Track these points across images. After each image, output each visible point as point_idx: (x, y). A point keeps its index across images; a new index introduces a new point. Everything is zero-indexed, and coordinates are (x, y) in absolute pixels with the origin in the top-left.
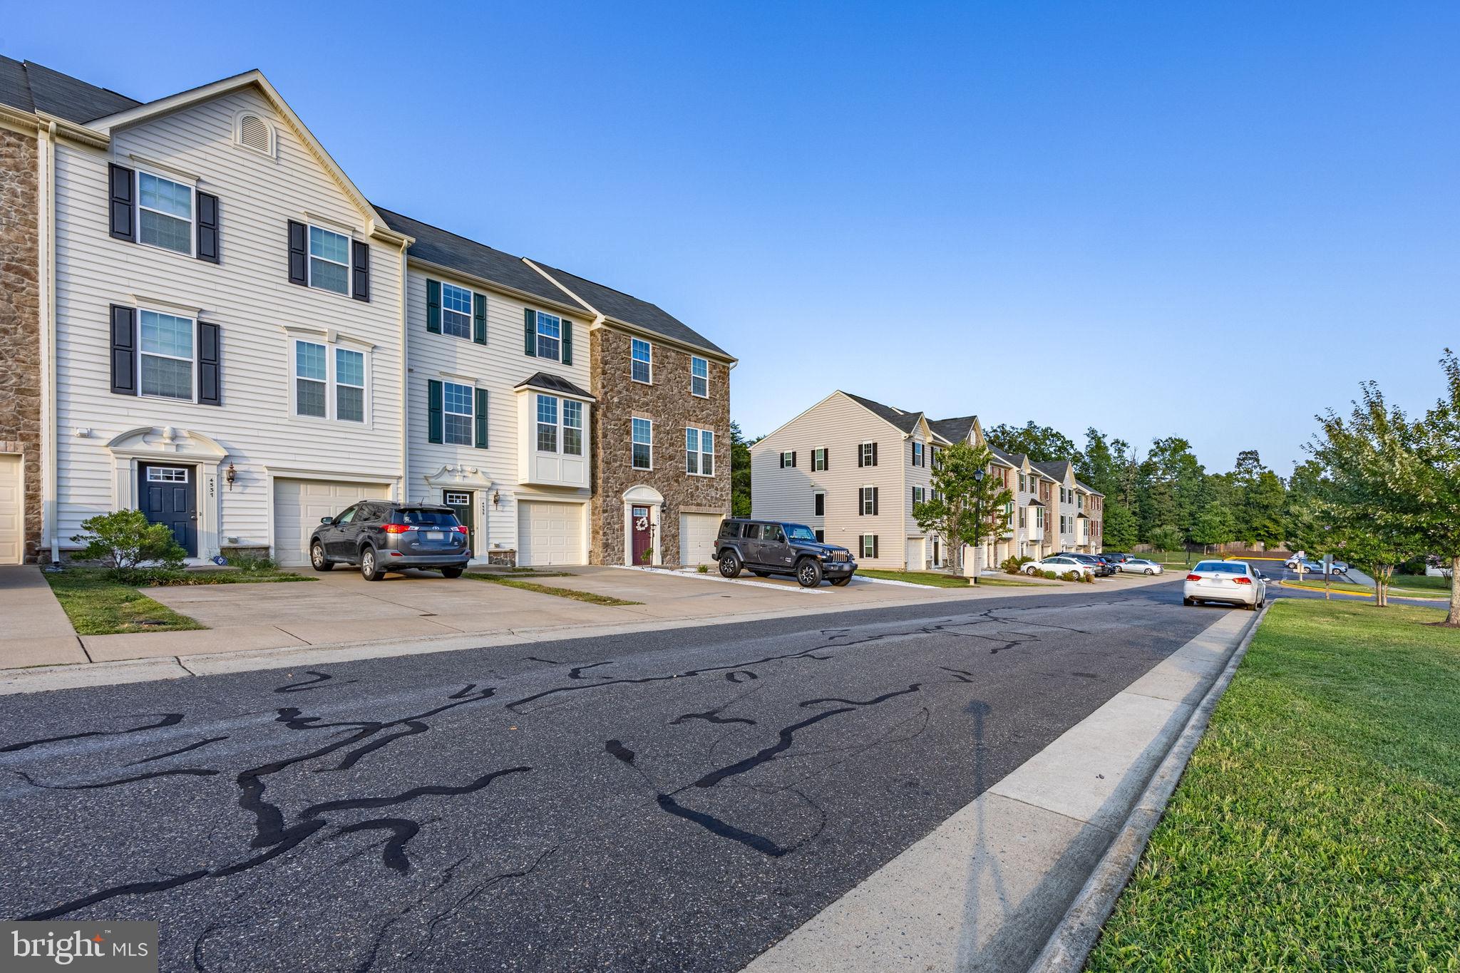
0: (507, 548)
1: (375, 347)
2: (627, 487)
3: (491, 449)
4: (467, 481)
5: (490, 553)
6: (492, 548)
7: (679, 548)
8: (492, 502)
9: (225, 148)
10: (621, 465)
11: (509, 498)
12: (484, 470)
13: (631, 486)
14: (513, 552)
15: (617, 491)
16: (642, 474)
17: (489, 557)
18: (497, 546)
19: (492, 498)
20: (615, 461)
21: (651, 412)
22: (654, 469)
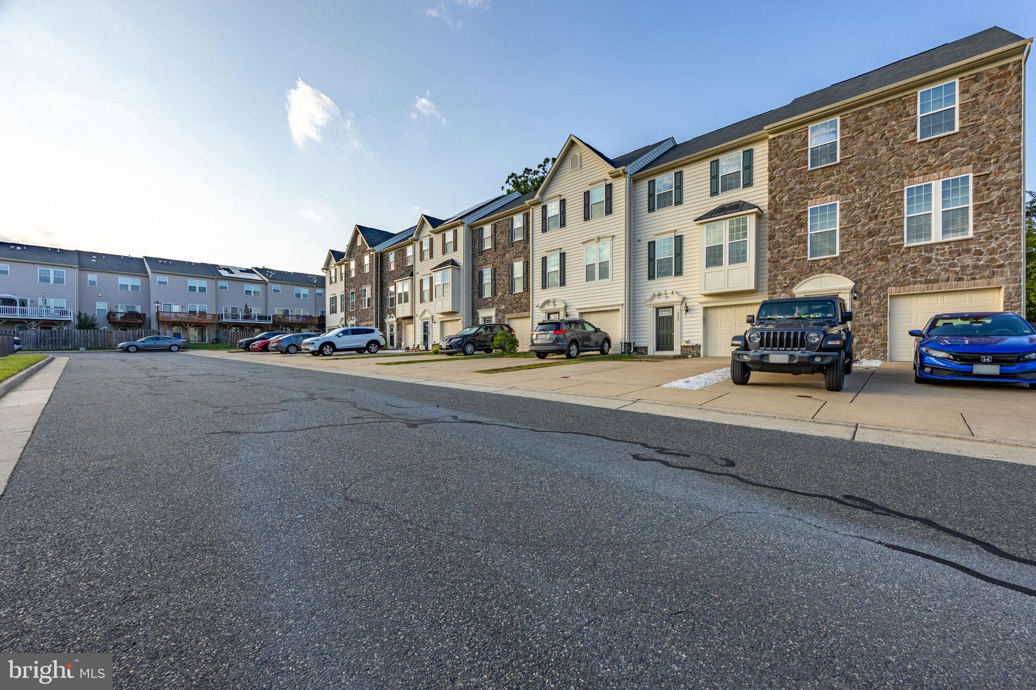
0: (693, 343)
1: (613, 236)
2: (800, 280)
3: (684, 275)
4: (668, 300)
5: (682, 347)
6: (684, 344)
7: (885, 338)
8: (684, 312)
9: (567, 176)
10: (792, 261)
11: (697, 307)
12: (678, 290)
13: (806, 278)
14: (698, 347)
15: (785, 287)
16: (821, 263)
17: (681, 350)
18: (688, 342)
19: (684, 308)
20: (784, 258)
21: (839, 192)
22: (842, 254)
